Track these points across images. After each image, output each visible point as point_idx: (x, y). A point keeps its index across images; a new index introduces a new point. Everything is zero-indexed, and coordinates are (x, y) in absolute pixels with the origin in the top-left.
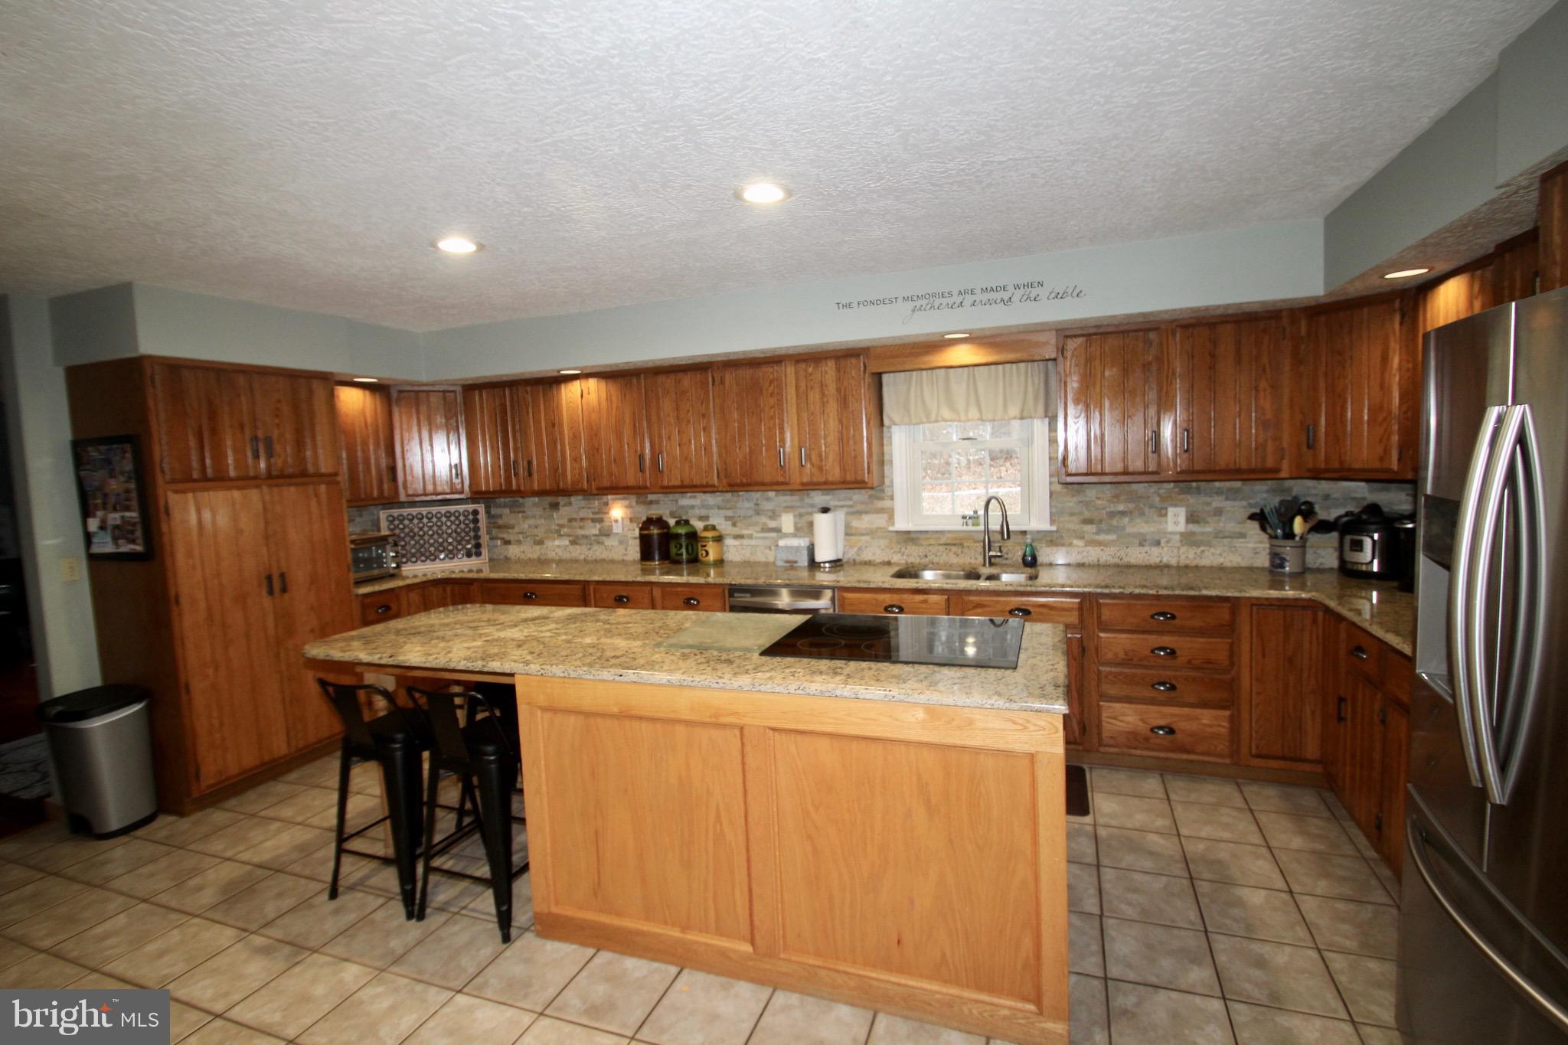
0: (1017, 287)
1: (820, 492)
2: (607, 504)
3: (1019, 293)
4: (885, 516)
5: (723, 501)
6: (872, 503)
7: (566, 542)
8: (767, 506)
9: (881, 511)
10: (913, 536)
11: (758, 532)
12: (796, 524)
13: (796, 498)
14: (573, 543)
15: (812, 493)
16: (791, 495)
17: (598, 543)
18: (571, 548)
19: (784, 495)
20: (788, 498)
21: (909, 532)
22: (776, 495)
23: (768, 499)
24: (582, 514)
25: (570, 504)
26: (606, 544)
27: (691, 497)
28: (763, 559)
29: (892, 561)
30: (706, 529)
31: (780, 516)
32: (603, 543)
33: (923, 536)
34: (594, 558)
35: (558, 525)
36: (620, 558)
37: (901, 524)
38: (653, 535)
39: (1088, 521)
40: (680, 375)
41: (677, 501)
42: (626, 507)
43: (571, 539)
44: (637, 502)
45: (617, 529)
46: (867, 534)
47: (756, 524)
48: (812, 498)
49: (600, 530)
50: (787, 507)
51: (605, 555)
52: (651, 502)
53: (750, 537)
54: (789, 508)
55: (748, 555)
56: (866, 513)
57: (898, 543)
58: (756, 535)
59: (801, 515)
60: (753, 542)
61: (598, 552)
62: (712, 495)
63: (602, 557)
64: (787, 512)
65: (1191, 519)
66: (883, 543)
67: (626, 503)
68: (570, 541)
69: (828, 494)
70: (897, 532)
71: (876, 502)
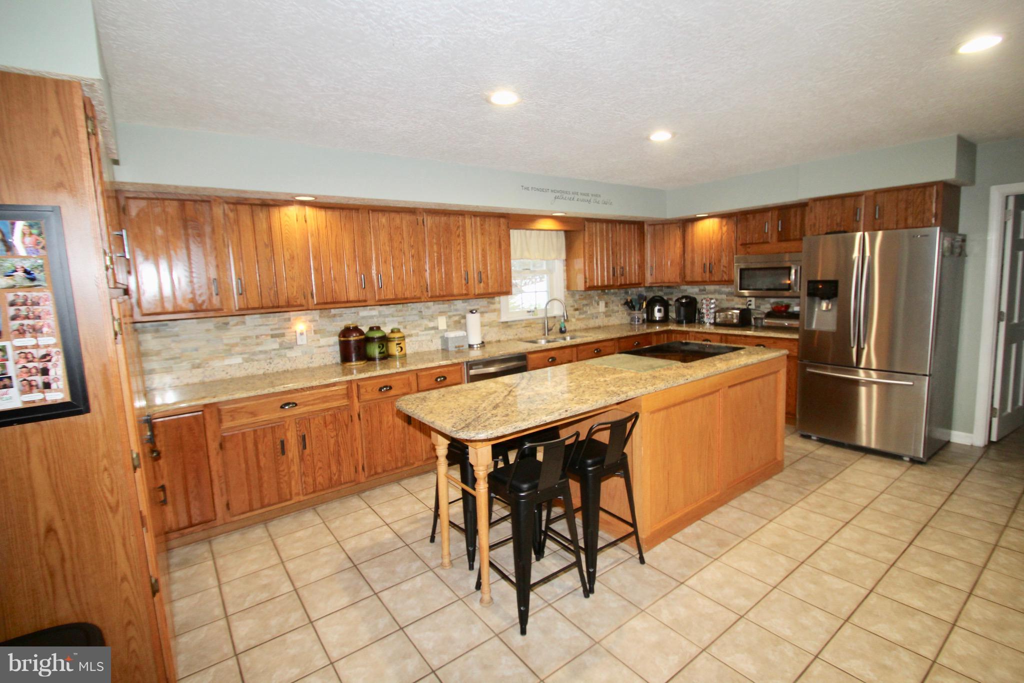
0: (592, 195)
1: (461, 301)
2: (289, 319)
3: (593, 198)
4: (496, 313)
5: (397, 311)
6: (489, 306)
7: (238, 360)
8: (427, 312)
9: (495, 311)
10: (509, 324)
11: (423, 331)
12: (447, 322)
13: (446, 306)
14: (246, 360)
15: (456, 302)
16: (443, 304)
17: (280, 356)
18: (246, 365)
19: (439, 304)
20: (441, 306)
21: (507, 322)
22: (434, 305)
23: (428, 308)
24: (259, 331)
25: (244, 323)
26: (288, 355)
27: (370, 309)
28: (427, 350)
29: (501, 340)
30: (392, 331)
31: (437, 318)
32: (285, 356)
33: (514, 323)
34: (275, 370)
35: (227, 345)
36: (306, 366)
37: (504, 319)
38: (351, 341)
39: (576, 310)
40: (393, 215)
41: (358, 313)
42: (310, 321)
43: (246, 356)
44: (320, 316)
45: (302, 341)
46: (487, 325)
47: (420, 326)
48: (456, 305)
49: (281, 344)
50: (440, 312)
51: (289, 366)
52: (334, 316)
53: (417, 335)
54: (442, 313)
55: (417, 348)
56: (486, 312)
57: (503, 328)
58: (420, 333)
59: (450, 317)
60: (419, 339)
61: (280, 365)
62: (387, 307)
63: (285, 368)
64: (441, 315)
65: (607, 304)
66: (496, 329)
67: (309, 317)
68: (243, 359)
69: (466, 302)
70: (502, 322)
71: (491, 306)
